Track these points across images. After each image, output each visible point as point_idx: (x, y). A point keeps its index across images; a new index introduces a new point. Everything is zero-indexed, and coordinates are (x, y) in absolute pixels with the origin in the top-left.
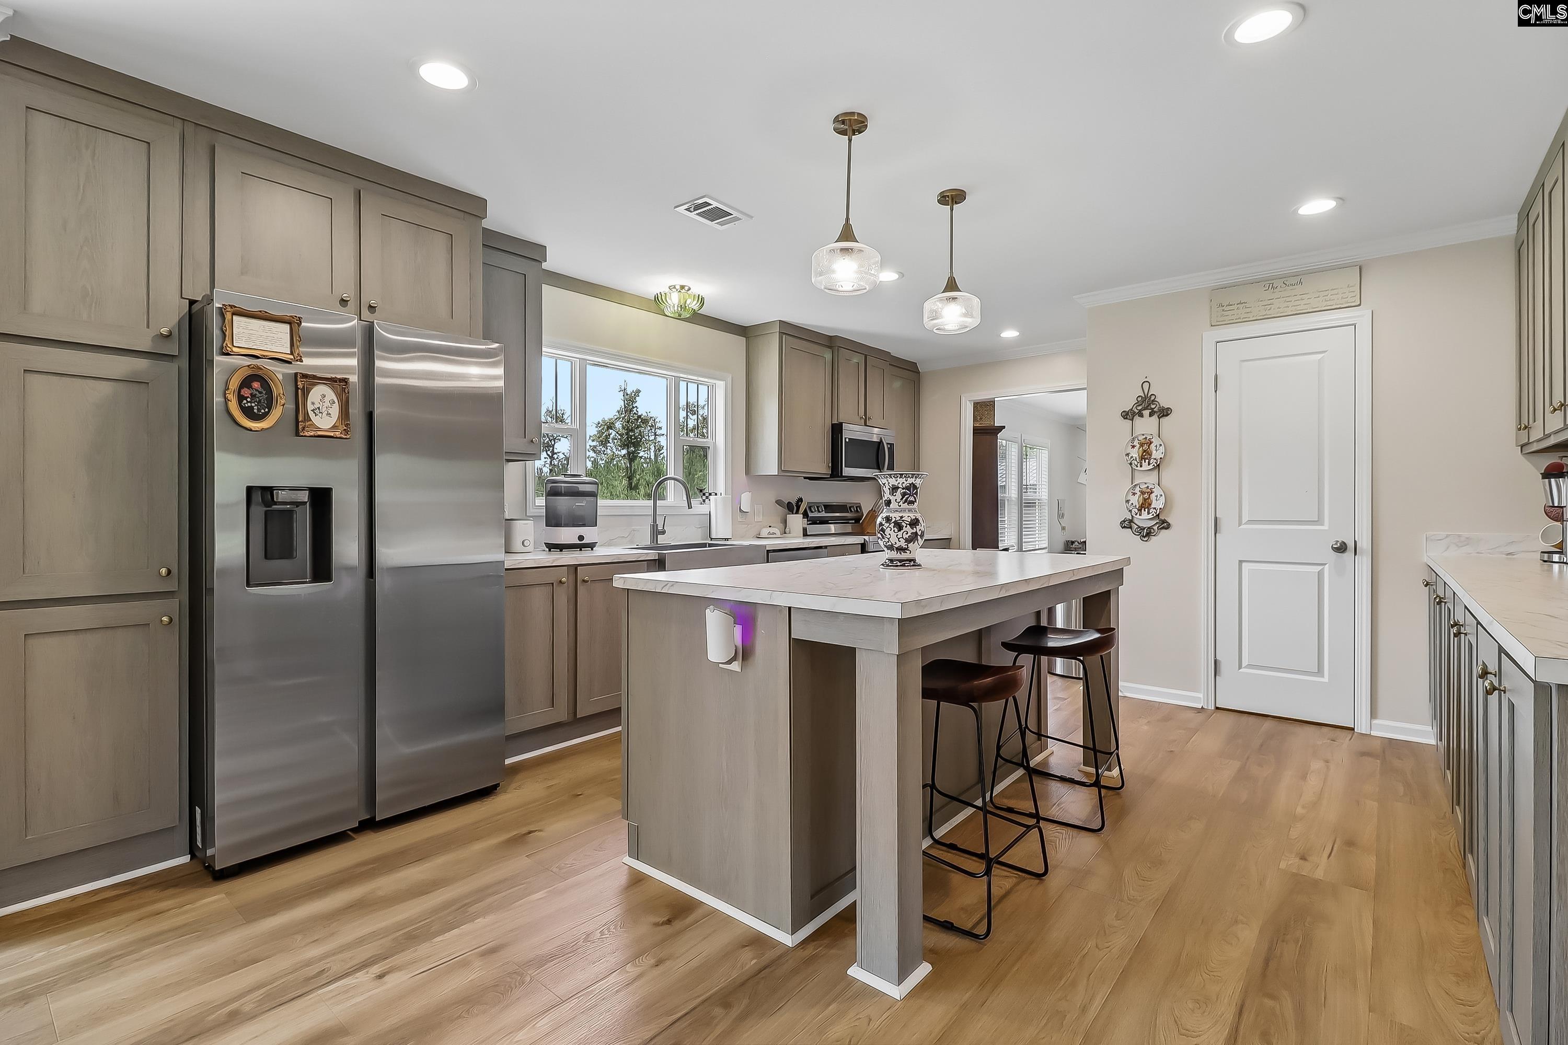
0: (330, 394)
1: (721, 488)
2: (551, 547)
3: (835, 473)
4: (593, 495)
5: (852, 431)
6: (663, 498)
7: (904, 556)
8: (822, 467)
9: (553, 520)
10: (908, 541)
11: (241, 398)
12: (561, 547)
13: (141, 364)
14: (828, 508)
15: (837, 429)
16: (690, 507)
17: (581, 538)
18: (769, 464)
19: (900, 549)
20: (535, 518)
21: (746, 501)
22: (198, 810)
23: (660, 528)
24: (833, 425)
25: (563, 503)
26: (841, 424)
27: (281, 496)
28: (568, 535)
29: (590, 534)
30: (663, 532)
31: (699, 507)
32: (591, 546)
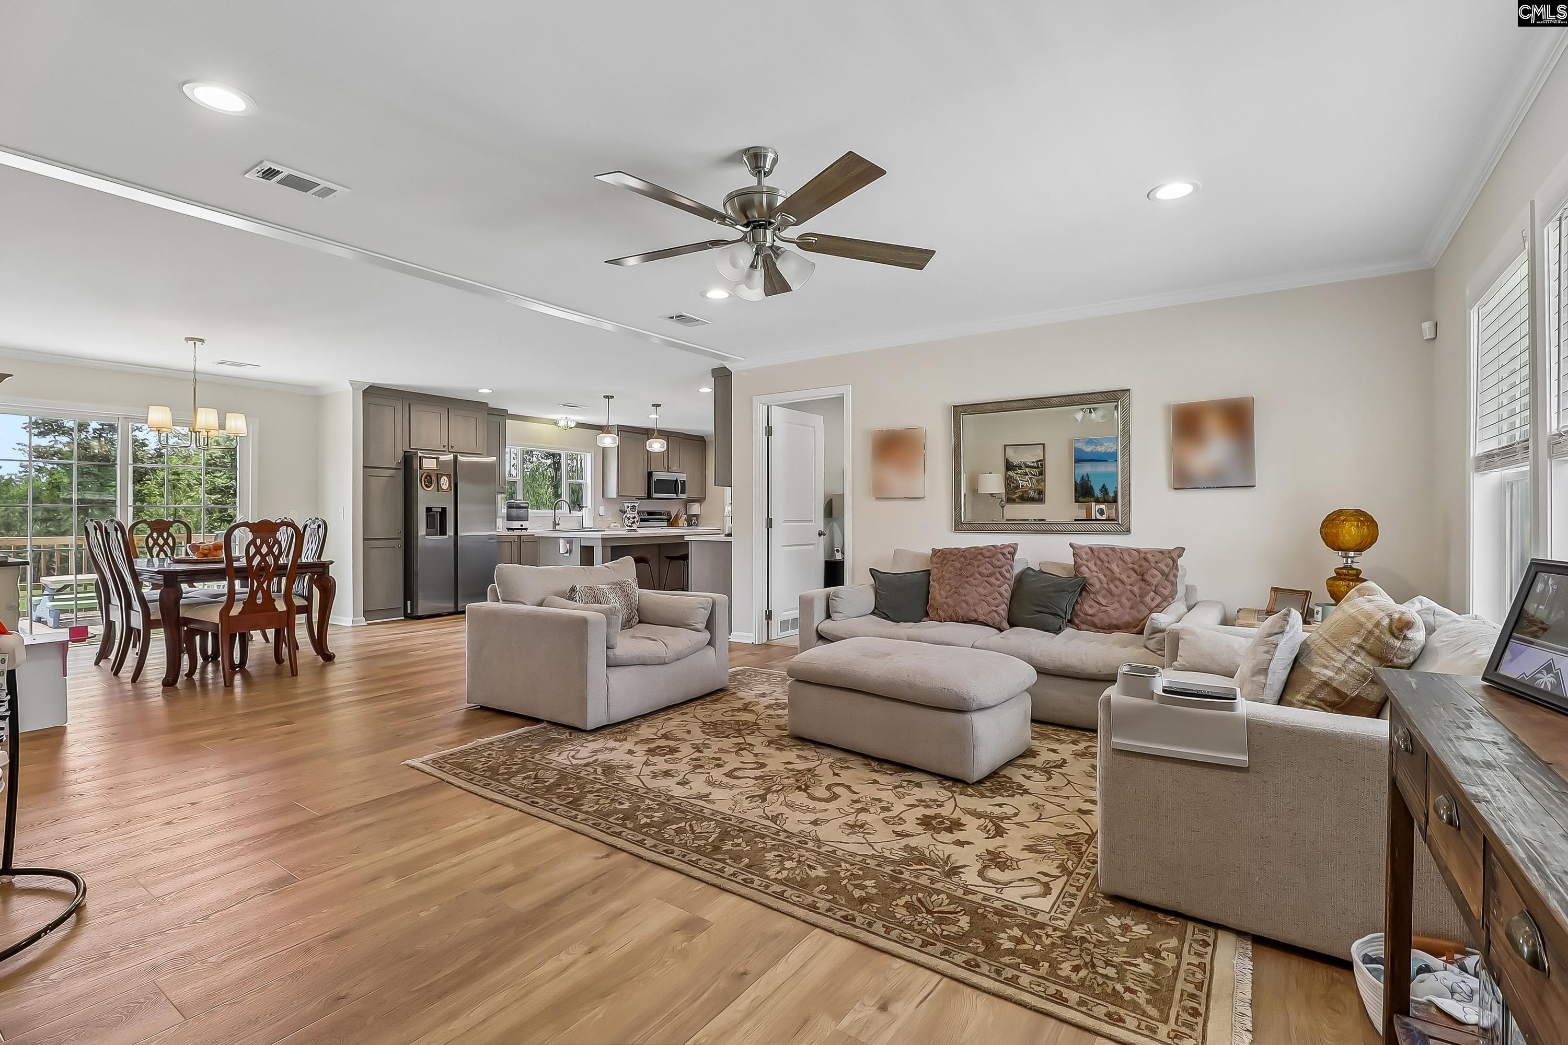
0: (446, 479)
1: (589, 505)
2: (509, 529)
3: (649, 497)
4: (527, 508)
5: (658, 475)
6: (560, 508)
7: (632, 528)
8: (643, 494)
9: (510, 518)
10: (632, 523)
11: (425, 481)
12: (513, 529)
13: (393, 471)
14: (650, 514)
15: (650, 475)
16: (570, 513)
17: (522, 526)
18: (612, 493)
19: (630, 526)
20: (503, 517)
21: (602, 510)
22: (409, 602)
23: (557, 523)
24: (648, 472)
25: (514, 512)
26: (651, 472)
27: (434, 510)
28: (516, 524)
29: (525, 524)
30: (559, 524)
31: (576, 513)
32: (526, 529)
